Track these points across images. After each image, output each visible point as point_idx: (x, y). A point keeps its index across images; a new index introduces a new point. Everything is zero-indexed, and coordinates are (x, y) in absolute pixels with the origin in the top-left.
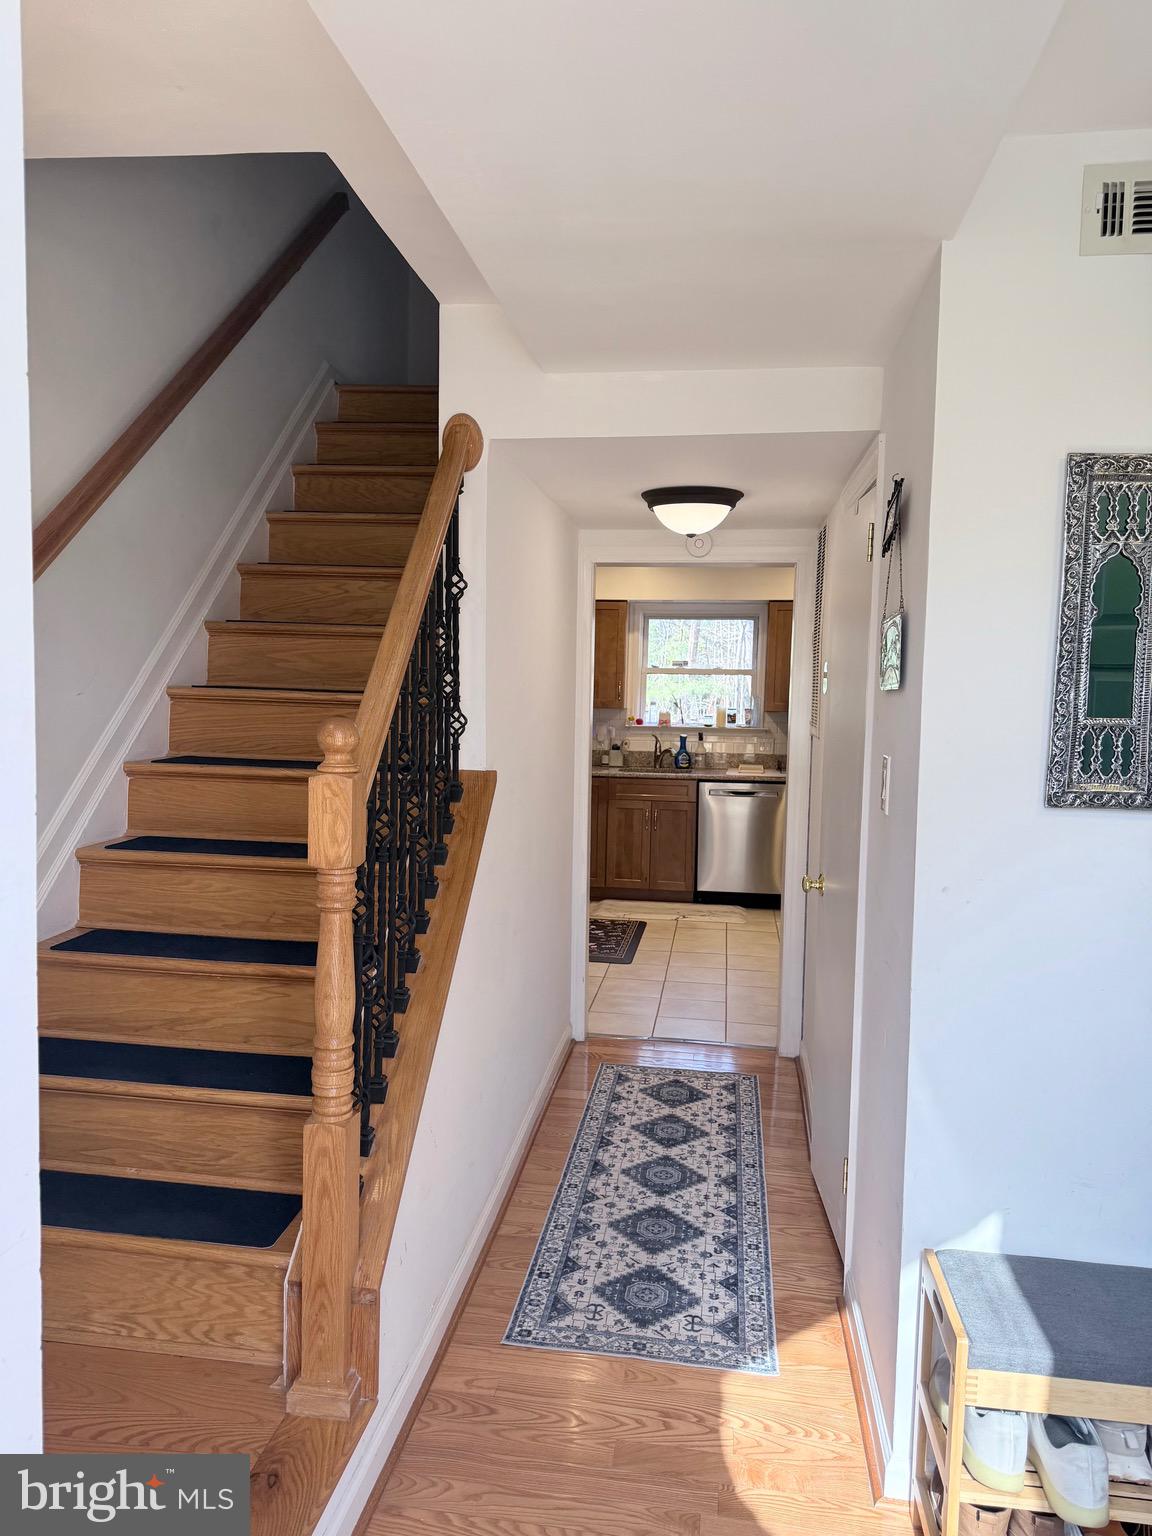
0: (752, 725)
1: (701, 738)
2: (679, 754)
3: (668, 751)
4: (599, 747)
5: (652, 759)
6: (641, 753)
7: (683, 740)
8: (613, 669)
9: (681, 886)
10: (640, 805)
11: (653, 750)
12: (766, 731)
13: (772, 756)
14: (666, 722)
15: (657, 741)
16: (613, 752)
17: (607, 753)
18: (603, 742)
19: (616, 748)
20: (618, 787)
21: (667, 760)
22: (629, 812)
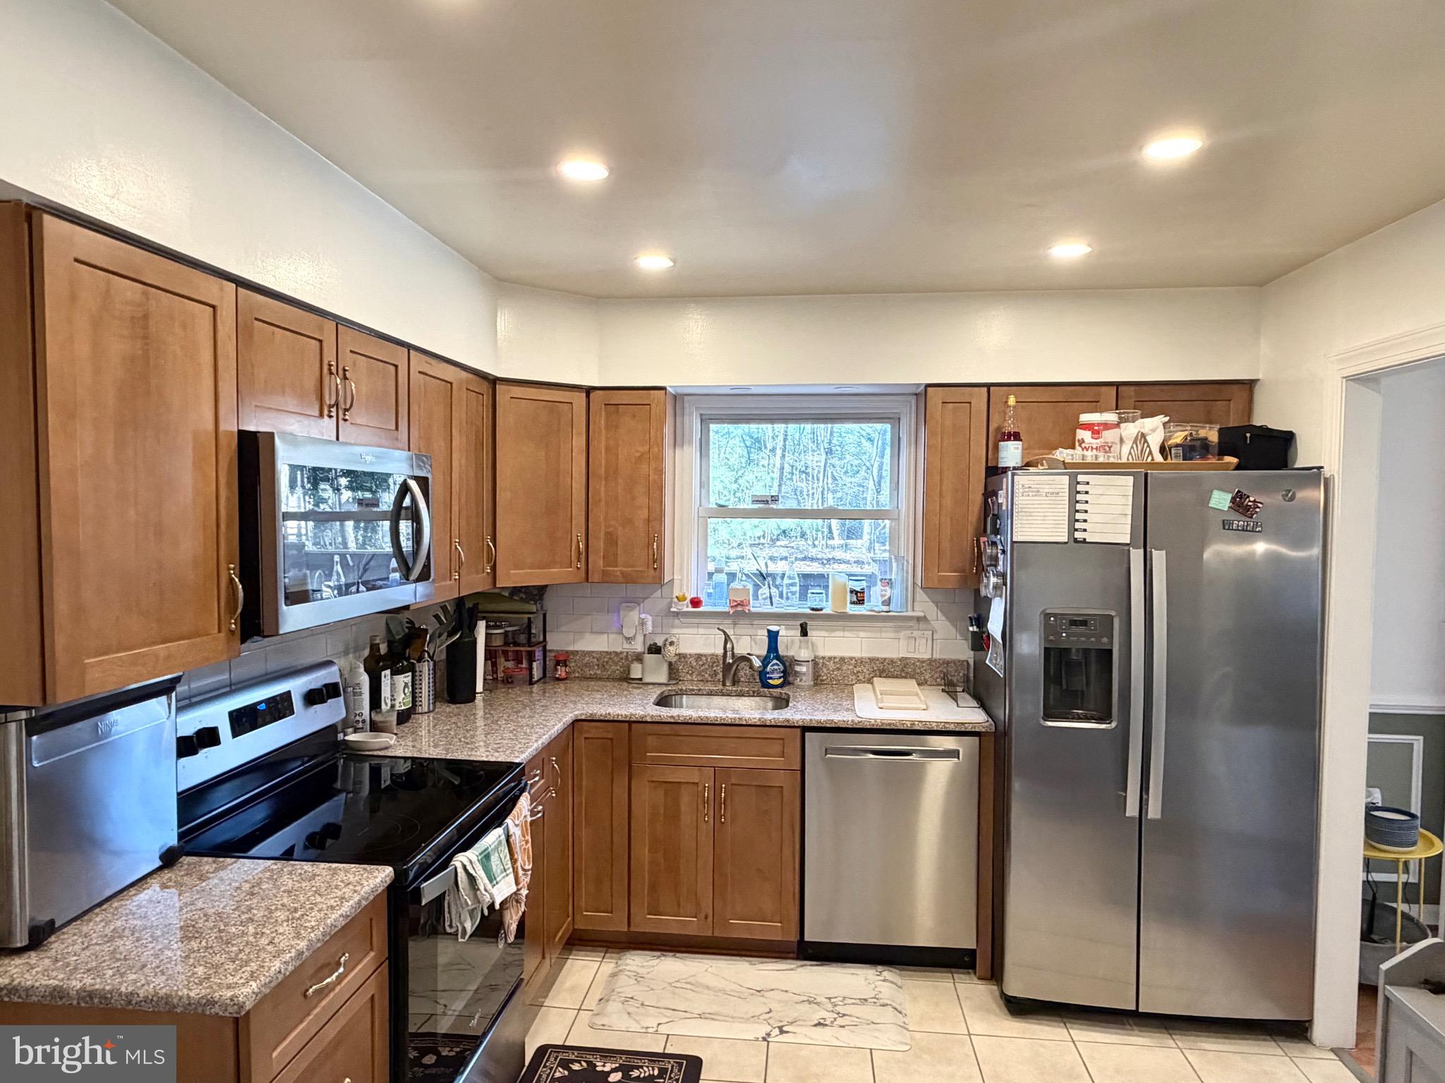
0: (892, 607)
1: (804, 633)
2: (765, 661)
3: (745, 659)
4: (626, 646)
5: (719, 669)
6: (699, 656)
7: (773, 637)
8: (644, 513)
9: (774, 930)
10: (694, 776)
11: (720, 651)
12: (918, 619)
13: (931, 662)
14: (741, 604)
15: (727, 639)
16: (649, 658)
17: (639, 658)
18: (633, 638)
19: (655, 650)
20: (651, 740)
21: (744, 672)
22: (673, 788)
